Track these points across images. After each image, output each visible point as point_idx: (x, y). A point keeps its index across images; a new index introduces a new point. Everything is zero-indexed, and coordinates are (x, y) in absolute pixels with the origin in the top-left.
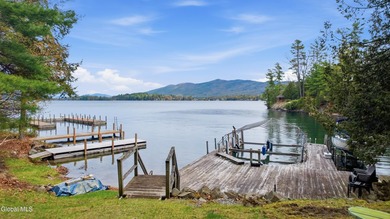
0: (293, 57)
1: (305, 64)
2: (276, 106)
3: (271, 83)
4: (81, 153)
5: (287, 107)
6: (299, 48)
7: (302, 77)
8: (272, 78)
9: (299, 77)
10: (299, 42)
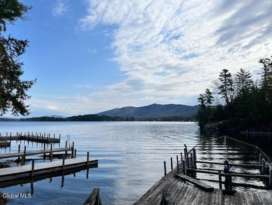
0: (221, 83)
1: (231, 89)
2: (208, 126)
3: (203, 106)
4: (28, 174)
5: (219, 126)
6: (226, 76)
7: (230, 101)
8: (203, 102)
9: (227, 100)
10: (226, 71)
